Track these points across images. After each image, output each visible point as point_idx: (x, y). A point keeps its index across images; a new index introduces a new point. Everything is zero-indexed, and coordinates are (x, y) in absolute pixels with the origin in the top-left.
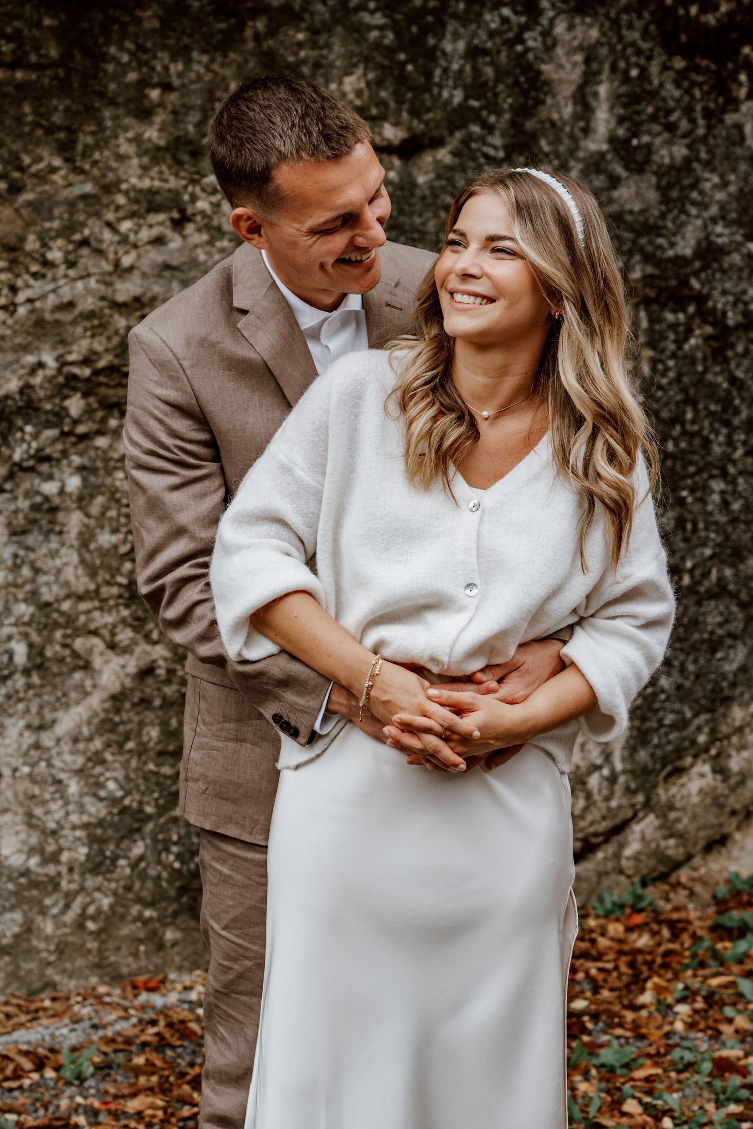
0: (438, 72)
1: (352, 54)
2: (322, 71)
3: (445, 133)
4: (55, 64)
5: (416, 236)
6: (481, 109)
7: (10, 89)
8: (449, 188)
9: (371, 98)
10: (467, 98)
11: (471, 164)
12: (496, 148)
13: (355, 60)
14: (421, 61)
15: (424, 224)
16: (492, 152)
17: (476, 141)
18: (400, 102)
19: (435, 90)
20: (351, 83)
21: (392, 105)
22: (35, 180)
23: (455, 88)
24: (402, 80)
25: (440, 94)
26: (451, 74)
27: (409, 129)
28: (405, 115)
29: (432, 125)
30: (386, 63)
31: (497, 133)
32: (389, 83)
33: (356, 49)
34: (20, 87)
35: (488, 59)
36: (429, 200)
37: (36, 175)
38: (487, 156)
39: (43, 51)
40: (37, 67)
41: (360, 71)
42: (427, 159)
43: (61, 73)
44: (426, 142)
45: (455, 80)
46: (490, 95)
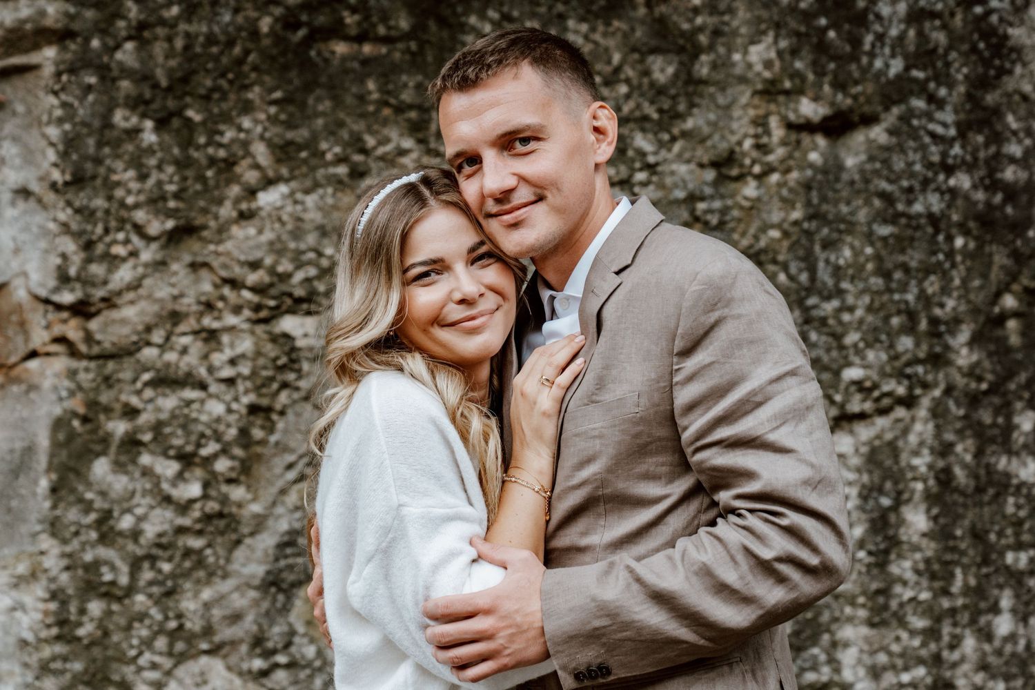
0: (869, 39)
1: (759, 20)
2: (721, 40)
3: (879, 108)
4: (406, 37)
5: (842, 227)
6: (927, 80)
7: (356, 65)
8: (885, 172)
9: (783, 69)
10: (907, 68)
11: (911, 143)
12: (945, 125)
13: (763, 26)
14: (847, 27)
15: (852, 213)
16: (939, 130)
17: (919, 117)
18: (820, 73)
19: (865, 60)
20: (757, 53)
21: (811, 77)
22: (381, 164)
23: (893, 56)
24: (822, 47)
25: (871, 64)
26: (888, 41)
27: (832, 104)
28: (827, 88)
29: (862, 99)
30: (803, 29)
31: (949, 108)
32: (806, 52)
33: (764, 14)
34: (365, 62)
35: (937, 23)
36: (859, 186)
37: (382, 158)
38: (933, 135)
39: (392, 23)
40: (387, 40)
41: (769, 38)
42: (859, 138)
43: (413, 46)
44: (856, 119)
45: (893, 48)
46: (939, 64)
